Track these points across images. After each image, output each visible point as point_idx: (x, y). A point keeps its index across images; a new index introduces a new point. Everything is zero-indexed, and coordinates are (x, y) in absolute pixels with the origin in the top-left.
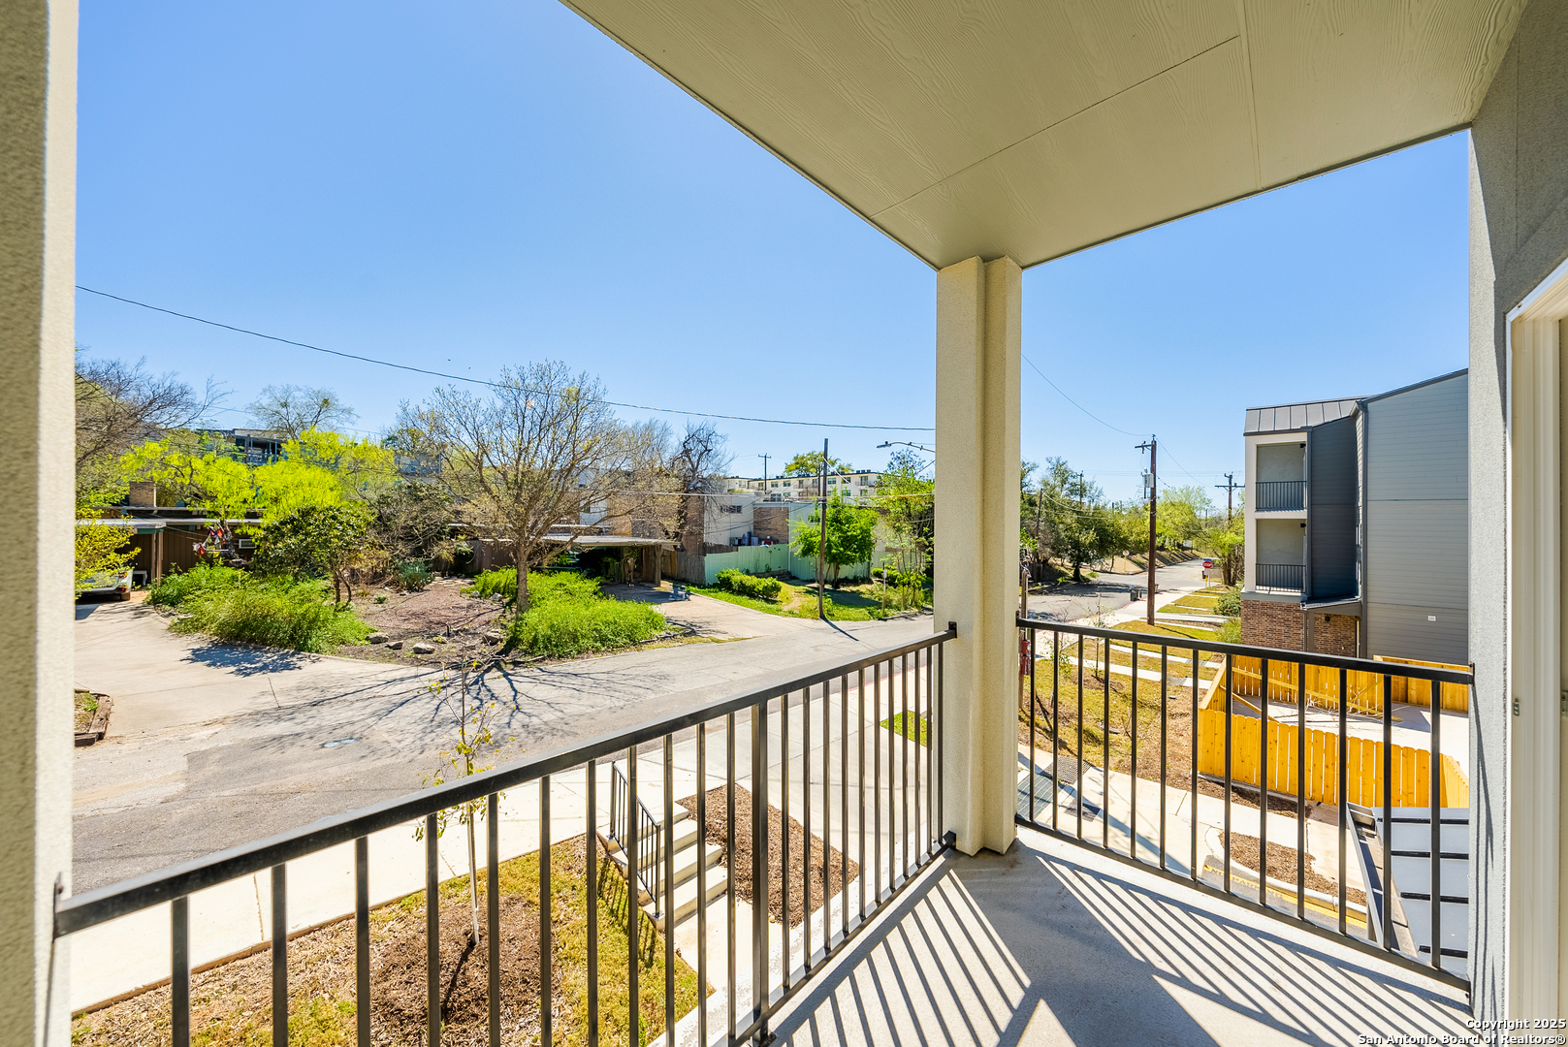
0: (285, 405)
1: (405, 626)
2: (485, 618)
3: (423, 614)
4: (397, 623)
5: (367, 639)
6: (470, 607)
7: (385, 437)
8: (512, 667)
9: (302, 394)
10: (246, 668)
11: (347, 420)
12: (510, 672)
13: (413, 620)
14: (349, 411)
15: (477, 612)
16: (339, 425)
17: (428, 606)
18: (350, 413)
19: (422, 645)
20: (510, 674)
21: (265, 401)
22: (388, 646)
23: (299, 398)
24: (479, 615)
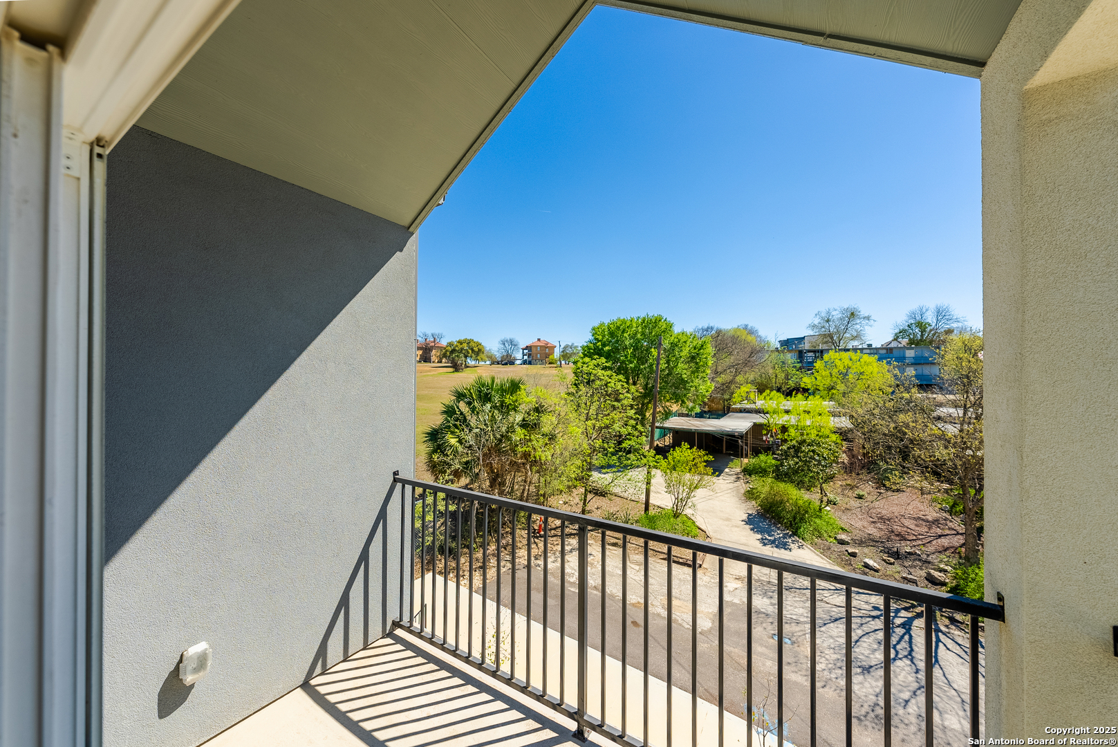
0: (828, 321)
1: (872, 530)
2: (944, 542)
3: (889, 520)
4: (866, 524)
5: (835, 538)
6: (936, 522)
7: (897, 331)
8: (947, 622)
9: (837, 312)
10: (766, 539)
11: (867, 324)
12: (943, 628)
13: (879, 525)
14: (868, 318)
15: (939, 531)
16: (862, 328)
17: (896, 510)
18: (868, 319)
19: (871, 563)
20: (941, 631)
21: (817, 321)
22: (847, 551)
23: (836, 315)
24: (940, 536)
